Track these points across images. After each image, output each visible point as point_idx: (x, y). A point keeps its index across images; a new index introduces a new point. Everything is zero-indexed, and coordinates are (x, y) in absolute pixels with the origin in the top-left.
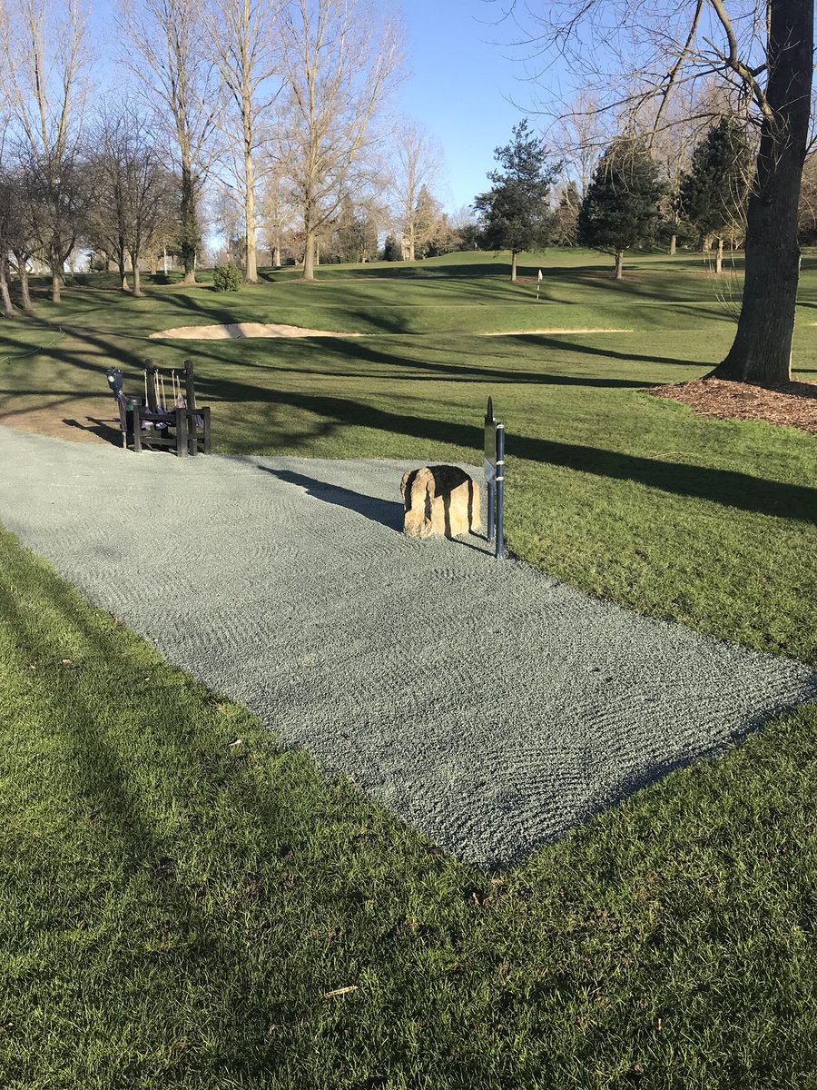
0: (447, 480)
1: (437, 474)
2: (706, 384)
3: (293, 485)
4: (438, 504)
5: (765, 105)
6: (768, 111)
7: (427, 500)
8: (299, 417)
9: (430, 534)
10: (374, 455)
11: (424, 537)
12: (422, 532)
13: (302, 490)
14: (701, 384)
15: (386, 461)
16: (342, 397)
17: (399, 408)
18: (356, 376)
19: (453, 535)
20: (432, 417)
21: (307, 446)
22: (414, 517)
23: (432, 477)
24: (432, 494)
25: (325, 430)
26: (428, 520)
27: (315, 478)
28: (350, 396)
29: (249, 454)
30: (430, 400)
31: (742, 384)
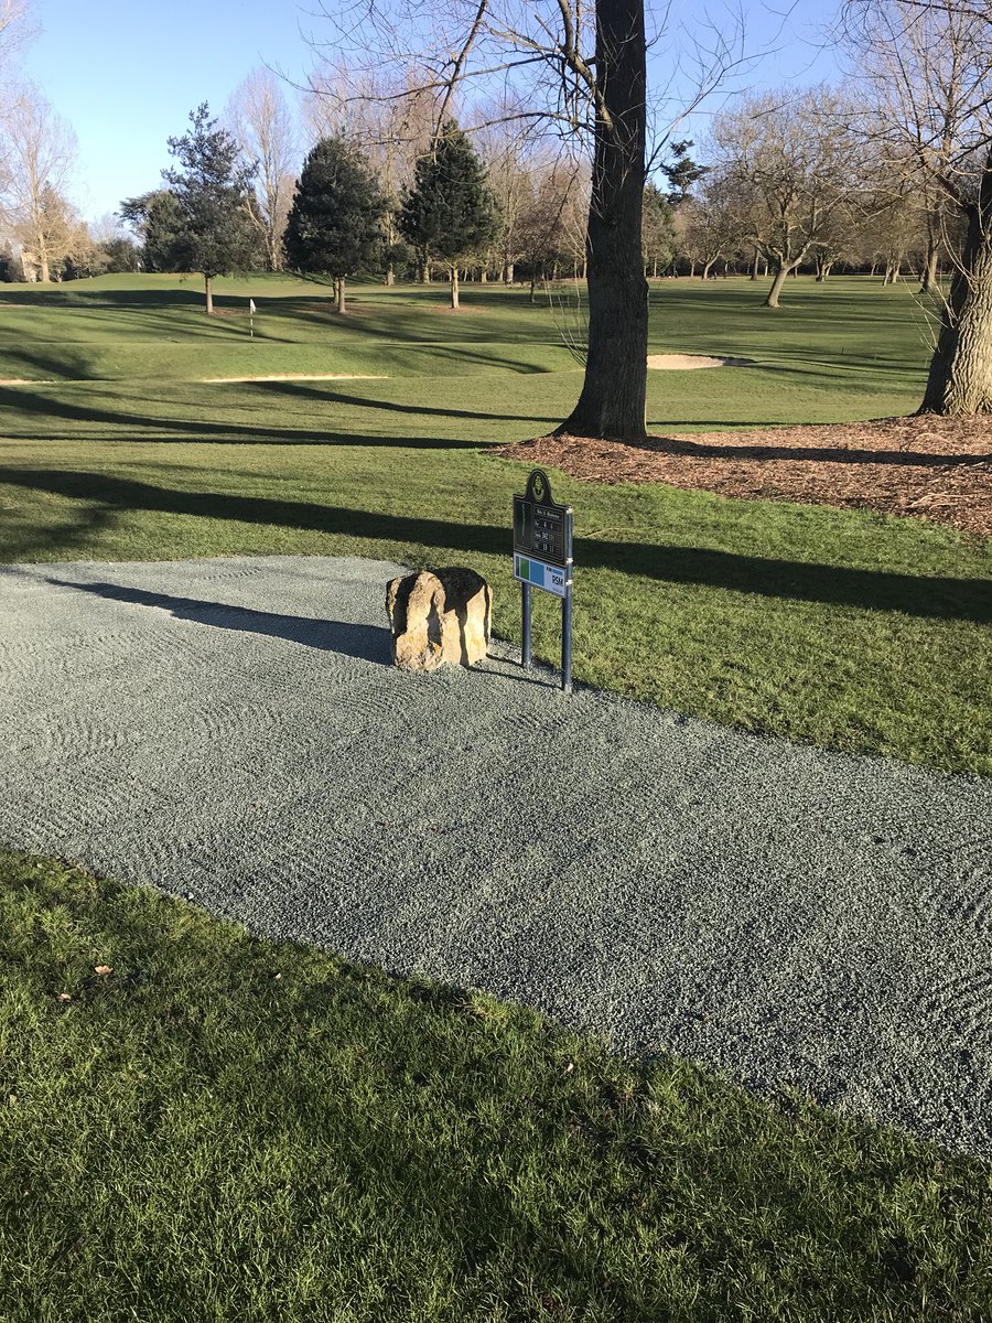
0: (460, 589)
1: (446, 580)
2: (560, 442)
3: (139, 606)
4: (450, 622)
5: (604, 109)
6: (606, 116)
7: (433, 618)
8: (39, 502)
9: (440, 664)
10: (216, 552)
11: (431, 669)
12: (427, 663)
13: (166, 614)
14: (554, 443)
15: (238, 560)
16: (78, 469)
17: (180, 482)
18: (64, 438)
19: (471, 662)
20: (242, 493)
21: (95, 544)
22: (412, 642)
23: (441, 585)
24: (440, 609)
25: (98, 520)
26: (435, 645)
27: (159, 591)
28: (93, 468)
29: (11, 562)
30: (215, 471)
31: (603, 441)
